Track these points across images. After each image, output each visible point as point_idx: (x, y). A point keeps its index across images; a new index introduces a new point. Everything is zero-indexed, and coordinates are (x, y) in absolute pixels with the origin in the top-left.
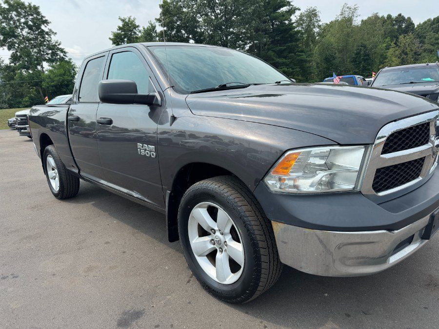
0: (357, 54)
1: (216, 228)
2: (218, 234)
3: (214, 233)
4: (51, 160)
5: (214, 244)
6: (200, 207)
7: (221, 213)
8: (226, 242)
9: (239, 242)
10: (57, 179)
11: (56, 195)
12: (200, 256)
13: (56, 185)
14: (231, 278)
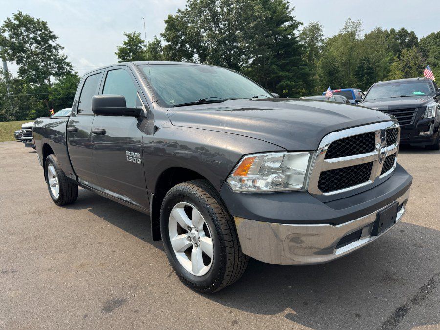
0: (359, 68)
1: (192, 226)
2: (193, 231)
3: (191, 231)
4: (52, 169)
5: (191, 241)
6: (178, 207)
7: (195, 211)
8: (200, 238)
9: (210, 237)
10: (57, 186)
11: (56, 202)
12: (178, 252)
13: (56, 192)
14: (204, 270)
